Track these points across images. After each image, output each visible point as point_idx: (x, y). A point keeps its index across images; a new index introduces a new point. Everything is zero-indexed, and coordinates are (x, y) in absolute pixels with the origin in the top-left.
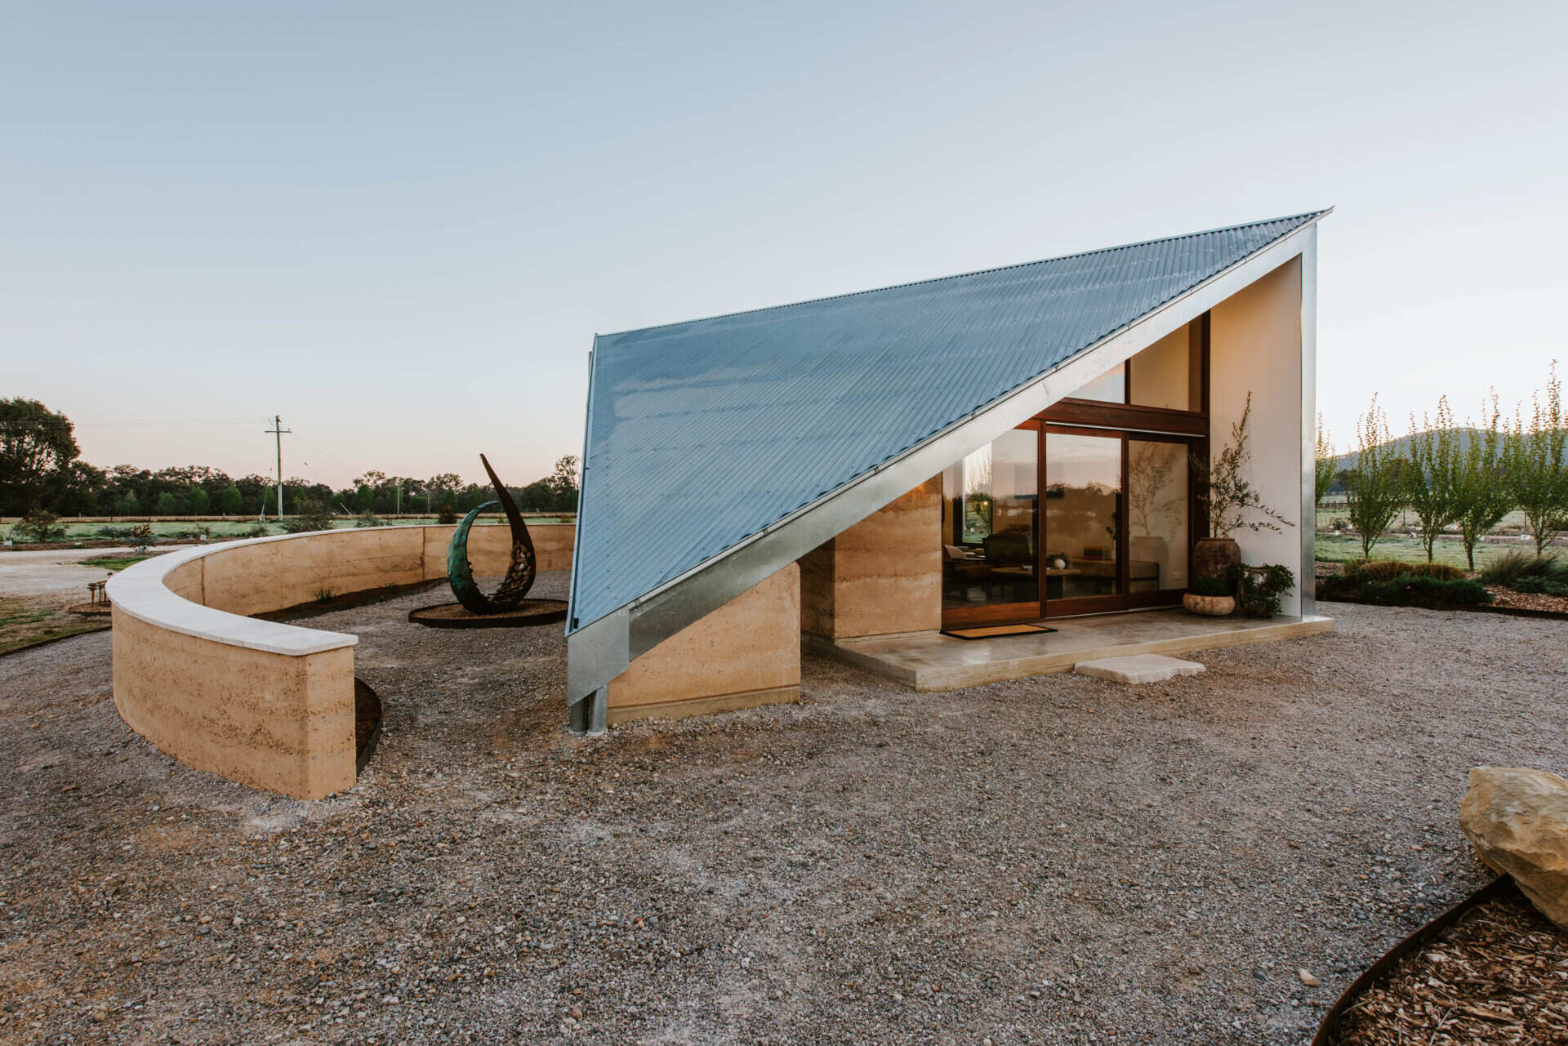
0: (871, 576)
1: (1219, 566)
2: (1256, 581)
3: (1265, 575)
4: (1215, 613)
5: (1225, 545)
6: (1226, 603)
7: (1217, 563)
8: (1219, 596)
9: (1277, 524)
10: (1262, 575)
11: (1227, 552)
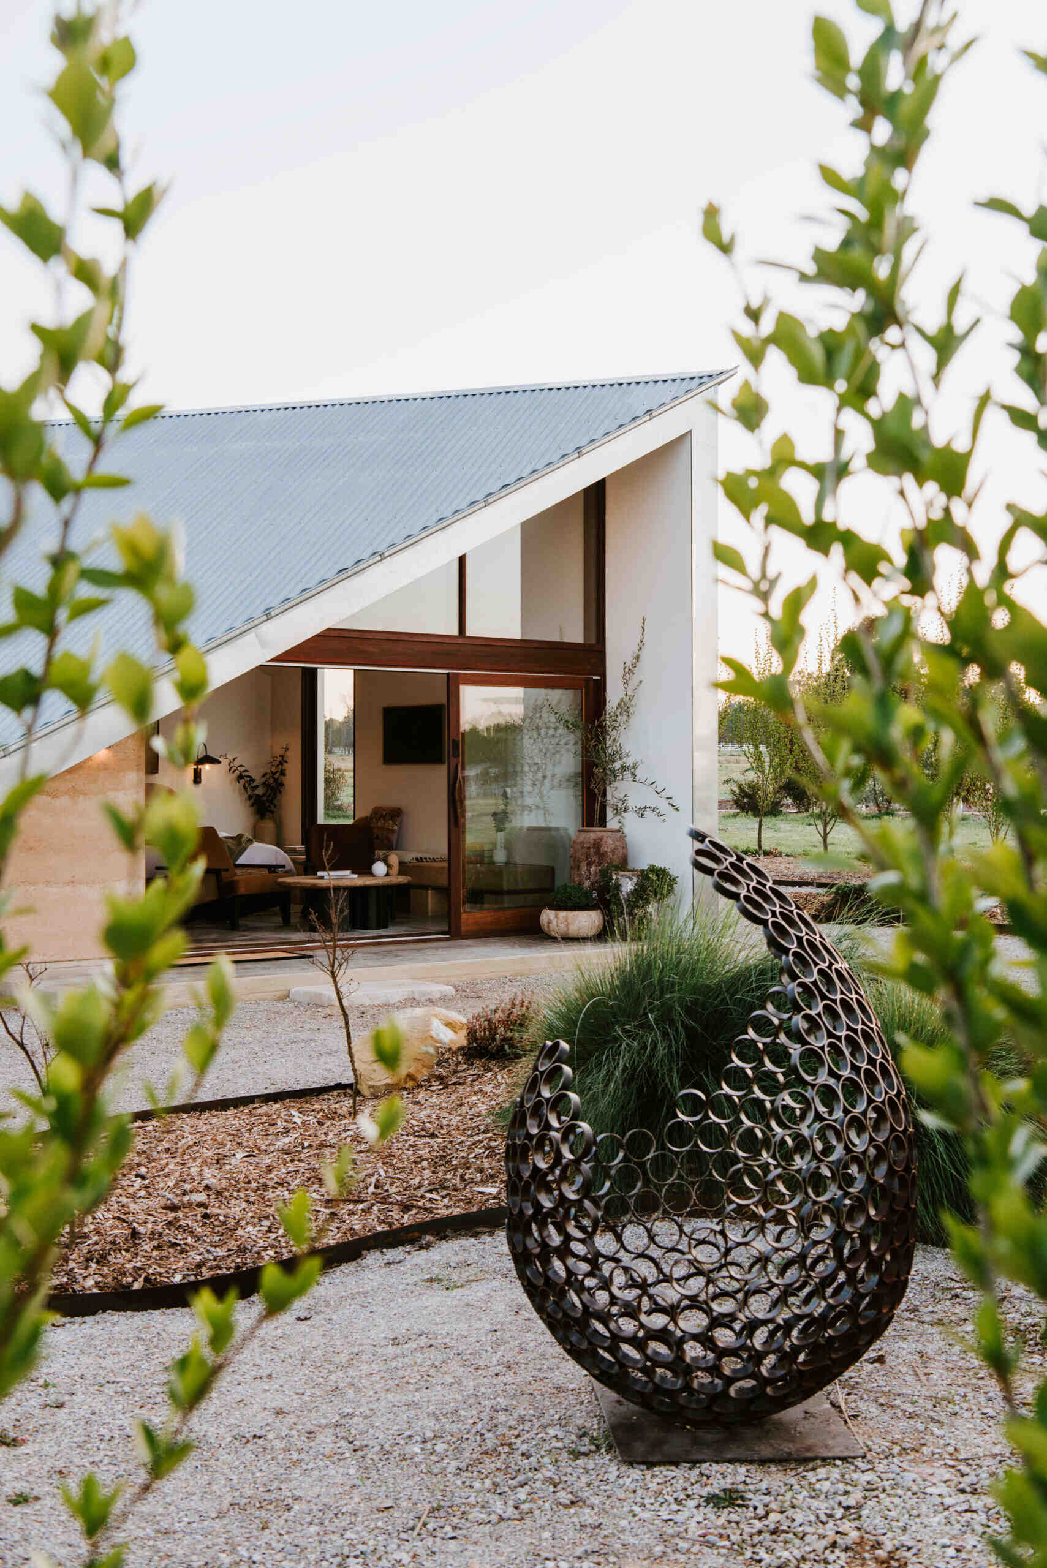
0: (34, 884)
1: (592, 869)
2: (623, 889)
3: (635, 880)
4: (571, 935)
5: (601, 839)
6: (587, 921)
7: (589, 864)
8: (575, 910)
9: (663, 806)
10: (631, 879)
11: (603, 849)
